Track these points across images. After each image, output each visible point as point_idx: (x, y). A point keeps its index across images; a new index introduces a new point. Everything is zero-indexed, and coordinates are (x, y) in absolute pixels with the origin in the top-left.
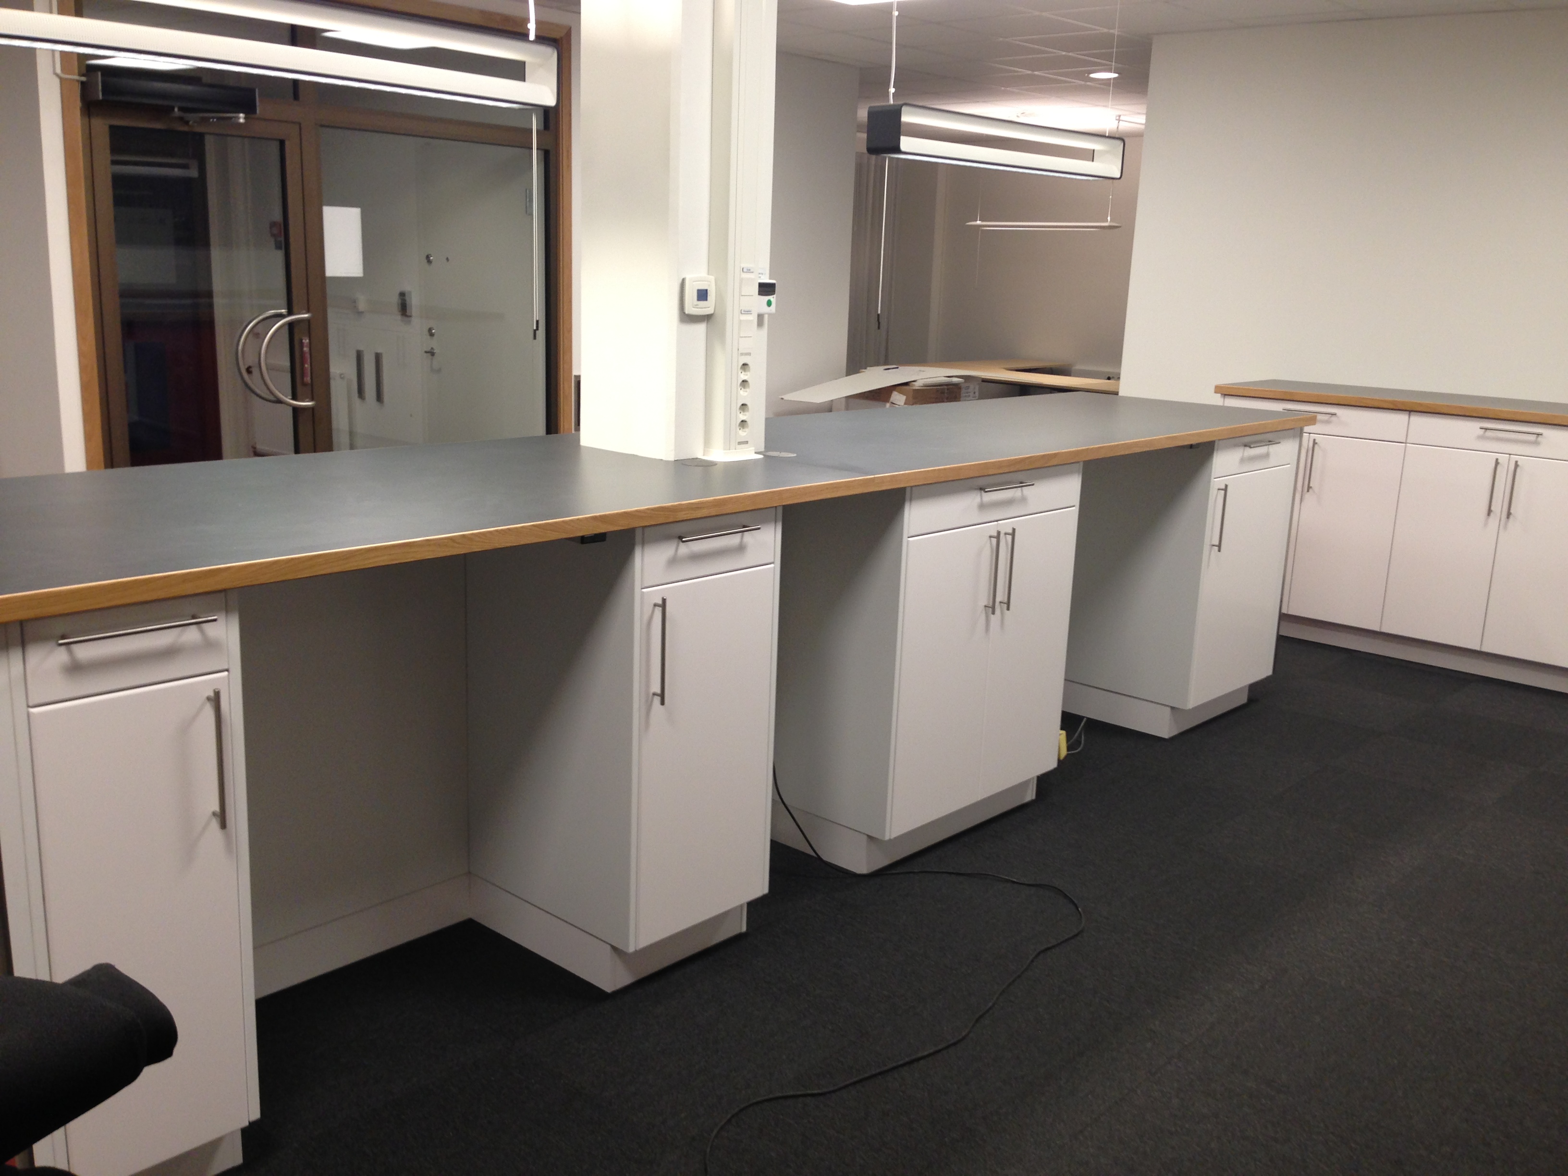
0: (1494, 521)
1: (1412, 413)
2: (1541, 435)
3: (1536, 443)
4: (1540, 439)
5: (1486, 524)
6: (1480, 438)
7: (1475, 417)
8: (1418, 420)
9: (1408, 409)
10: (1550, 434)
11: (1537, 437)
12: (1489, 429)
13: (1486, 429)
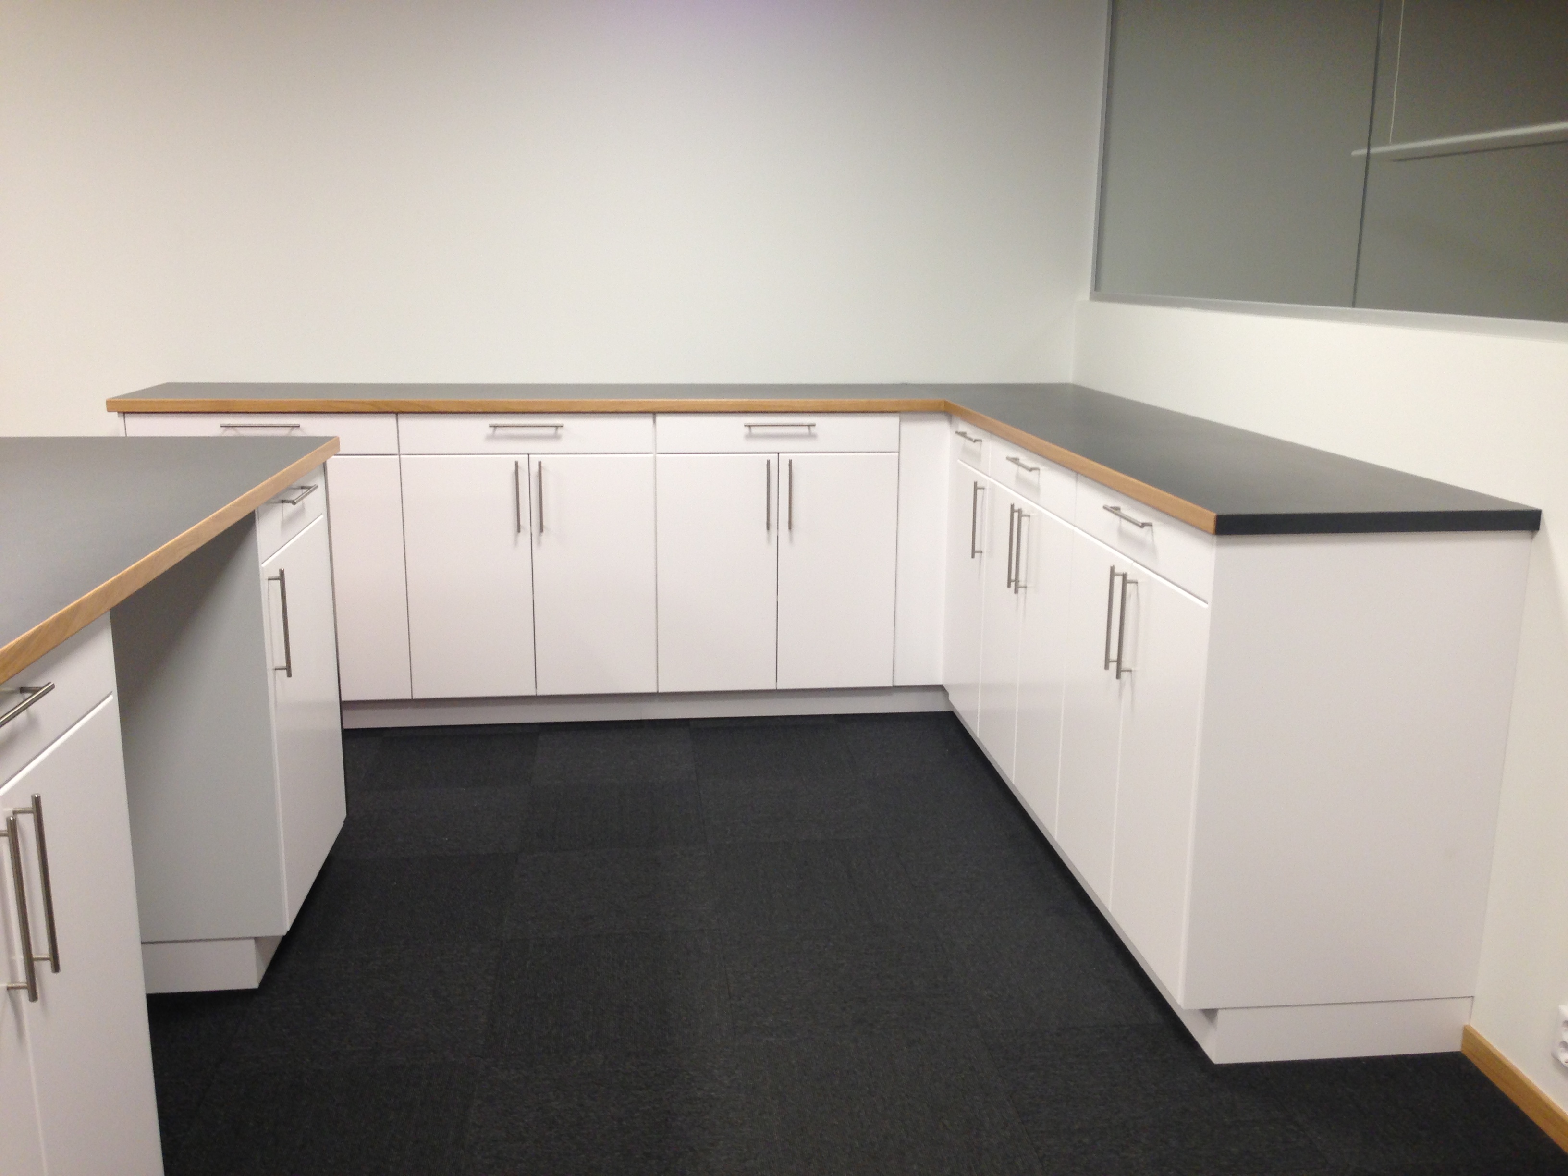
0: (524, 537)
1: (399, 415)
2: (562, 426)
3: (556, 437)
4: (560, 431)
5: (516, 543)
6: (491, 438)
7: (480, 413)
8: (408, 424)
9: (395, 410)
10: (571, 424)
11: (556, 430)
12: (498, 426)
13: (495, 427)
